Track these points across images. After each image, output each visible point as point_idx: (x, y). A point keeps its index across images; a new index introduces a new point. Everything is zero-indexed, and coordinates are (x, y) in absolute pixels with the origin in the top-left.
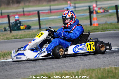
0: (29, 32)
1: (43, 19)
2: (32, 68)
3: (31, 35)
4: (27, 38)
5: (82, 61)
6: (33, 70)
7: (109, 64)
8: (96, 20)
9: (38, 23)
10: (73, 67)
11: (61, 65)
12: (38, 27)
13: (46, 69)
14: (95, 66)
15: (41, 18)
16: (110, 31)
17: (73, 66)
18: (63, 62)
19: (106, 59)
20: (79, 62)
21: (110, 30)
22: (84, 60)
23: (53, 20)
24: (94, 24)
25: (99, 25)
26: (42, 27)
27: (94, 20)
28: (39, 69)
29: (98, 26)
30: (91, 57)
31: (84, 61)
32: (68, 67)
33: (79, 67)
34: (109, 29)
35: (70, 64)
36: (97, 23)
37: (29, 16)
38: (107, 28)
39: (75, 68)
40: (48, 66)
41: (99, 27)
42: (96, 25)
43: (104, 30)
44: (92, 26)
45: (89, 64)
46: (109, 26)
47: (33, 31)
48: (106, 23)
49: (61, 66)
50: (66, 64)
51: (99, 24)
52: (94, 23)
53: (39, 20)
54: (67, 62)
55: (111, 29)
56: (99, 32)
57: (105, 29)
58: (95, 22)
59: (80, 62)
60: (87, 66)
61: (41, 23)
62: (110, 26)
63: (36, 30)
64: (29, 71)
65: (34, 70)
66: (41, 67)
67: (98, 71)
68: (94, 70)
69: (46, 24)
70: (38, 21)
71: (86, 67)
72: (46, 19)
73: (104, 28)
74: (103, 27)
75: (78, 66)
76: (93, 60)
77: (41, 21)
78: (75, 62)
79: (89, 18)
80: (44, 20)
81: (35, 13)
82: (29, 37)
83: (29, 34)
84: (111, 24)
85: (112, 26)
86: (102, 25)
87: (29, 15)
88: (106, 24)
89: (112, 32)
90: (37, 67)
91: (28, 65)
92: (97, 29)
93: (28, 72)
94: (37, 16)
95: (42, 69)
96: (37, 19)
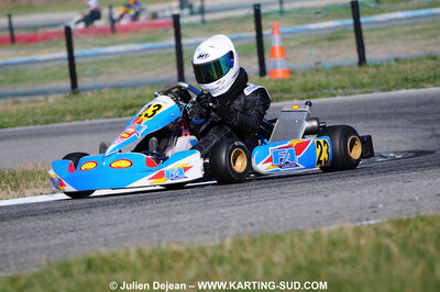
0: (34, 105)
1: (85, 56)
2: (49, 234)
3: (43, 115)
4: (28, 124)
5: (233, 208)
6: (52, 242)
7: (334, 217)
8: (283, 55)
9: (67, 71)
10: (202, 230)
11: (158, 221)
12: (67, 84)
13: (101, 240)
14: (281, 224)
15: (77, 52)
16: (334, 95)
17: (200, 226)
18: (165, 210)
19: (320, 199)
20: (221, 210)
21: (334, 92)
22: (241, 205)
23: (120, 59)
24: (274, 73)
25: (293, 76)
26: (81, 83)
27: (273, 55)
28: (75, 239)
29: (287, 77)
30: (267, 190)
31: (241, 208)
32: (184, 230)
33: (221, 229)
34: (328, 87)
35: (188, 217)
36: (286, 68)
37: (33, 45)
38: (321, 87)
39: (207, 232)
40: (107, 229)
41: (292, 83)
42: (280, 74)
43: (312, 93)
44: (267, 77)
45: (261, 218)
46: (331, 77)
47: (47, 100)
48: (319, 66)
49: (155, 226)
50: (174, 220)
51: (291, 72)
52: (275, 66)
53: (71, 58)
54: (179, 213)
55: (336, 89)
56: (292, 99)
57: (313, 89)
58: (278, 65)
59: (227, 210)
60: (252, 224)
61: (78, 69)
62: (334, 79)
63: (60, 96)
64: (39, 244)
65: (58, 241)
66: (81, 229)
67: (296, 241)
68: (278, 238)
69: (97, 73)
70: (66, 63)
71: (250, 229)
72: (98, 55)
73: (309, 86)
74: (306, 82)
75: (220, 226)
76: (273, 203)
77: (77, 61)
78: (209, 212)
79: (255, 51)
80: (91, 60)
81: (56, 34)
82: (36, 123)
83: (34, 108)
84: (337, 69)
85: (338, 77)
86: (304, 74)
87: (32, 40)
88: (317, 69)
89: (339, 98)
90: (65, 232)
91: (32, 225)
92: (284, 91)
93: (35, 249)
94: (63, 42)
95: (87, 239)
96: (64, 54)
